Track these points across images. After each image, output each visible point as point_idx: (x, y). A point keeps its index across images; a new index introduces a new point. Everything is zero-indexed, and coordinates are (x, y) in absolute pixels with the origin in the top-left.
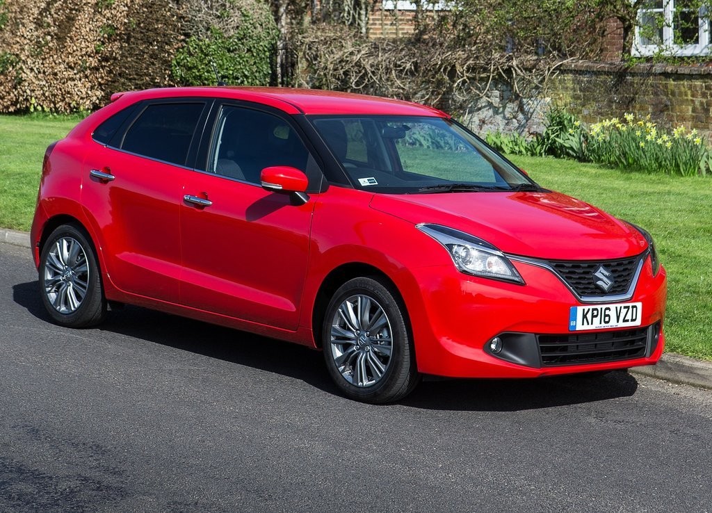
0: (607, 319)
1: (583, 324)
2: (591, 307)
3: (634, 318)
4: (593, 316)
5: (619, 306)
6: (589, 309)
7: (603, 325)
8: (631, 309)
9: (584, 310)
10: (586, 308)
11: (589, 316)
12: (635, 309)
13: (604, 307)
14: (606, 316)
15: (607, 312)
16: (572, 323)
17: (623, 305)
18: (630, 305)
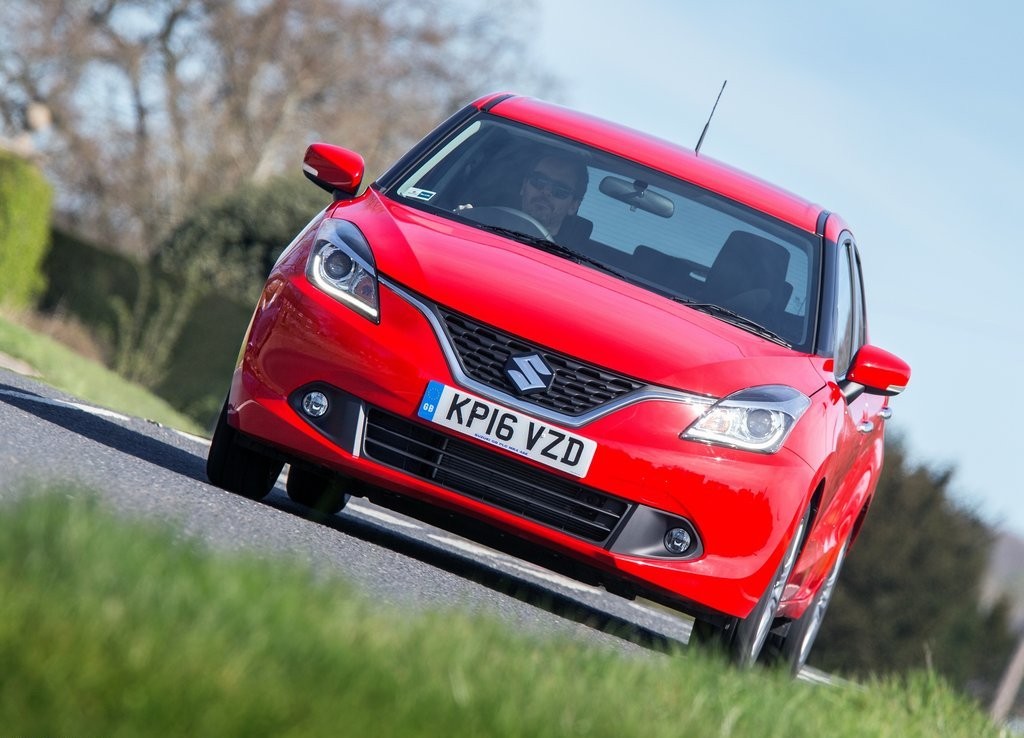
0: (504, 432)
1: (449, 417)
2: (474, 399)
3: (572, 458)
4: (473, 415)
5: (538, 424)
6: (468, 401)
7: (492, 439)
8: (565, 443)
9: (457, 396)
10: (463, 396)
11: (466, 411)
12: (576, 447)
13: (503, 411)
14: (502, 425)
15: (508, 422)
16: (426, 407)
17: (549, 427)
18: (568, 434)
